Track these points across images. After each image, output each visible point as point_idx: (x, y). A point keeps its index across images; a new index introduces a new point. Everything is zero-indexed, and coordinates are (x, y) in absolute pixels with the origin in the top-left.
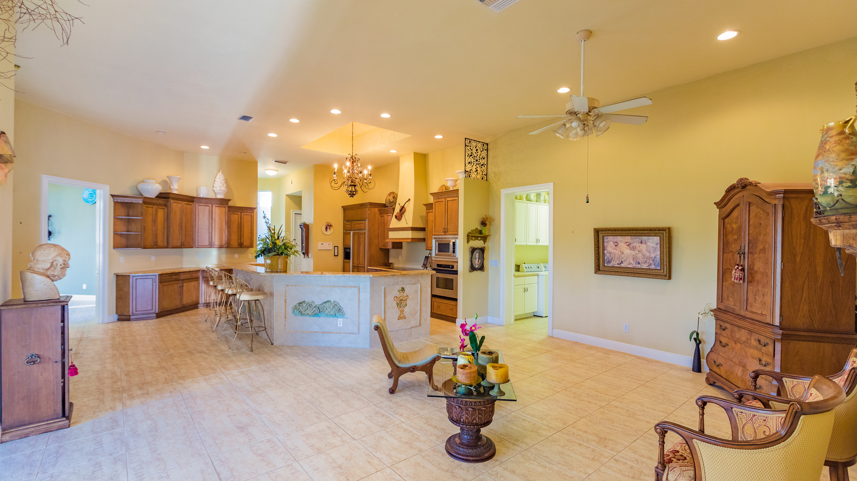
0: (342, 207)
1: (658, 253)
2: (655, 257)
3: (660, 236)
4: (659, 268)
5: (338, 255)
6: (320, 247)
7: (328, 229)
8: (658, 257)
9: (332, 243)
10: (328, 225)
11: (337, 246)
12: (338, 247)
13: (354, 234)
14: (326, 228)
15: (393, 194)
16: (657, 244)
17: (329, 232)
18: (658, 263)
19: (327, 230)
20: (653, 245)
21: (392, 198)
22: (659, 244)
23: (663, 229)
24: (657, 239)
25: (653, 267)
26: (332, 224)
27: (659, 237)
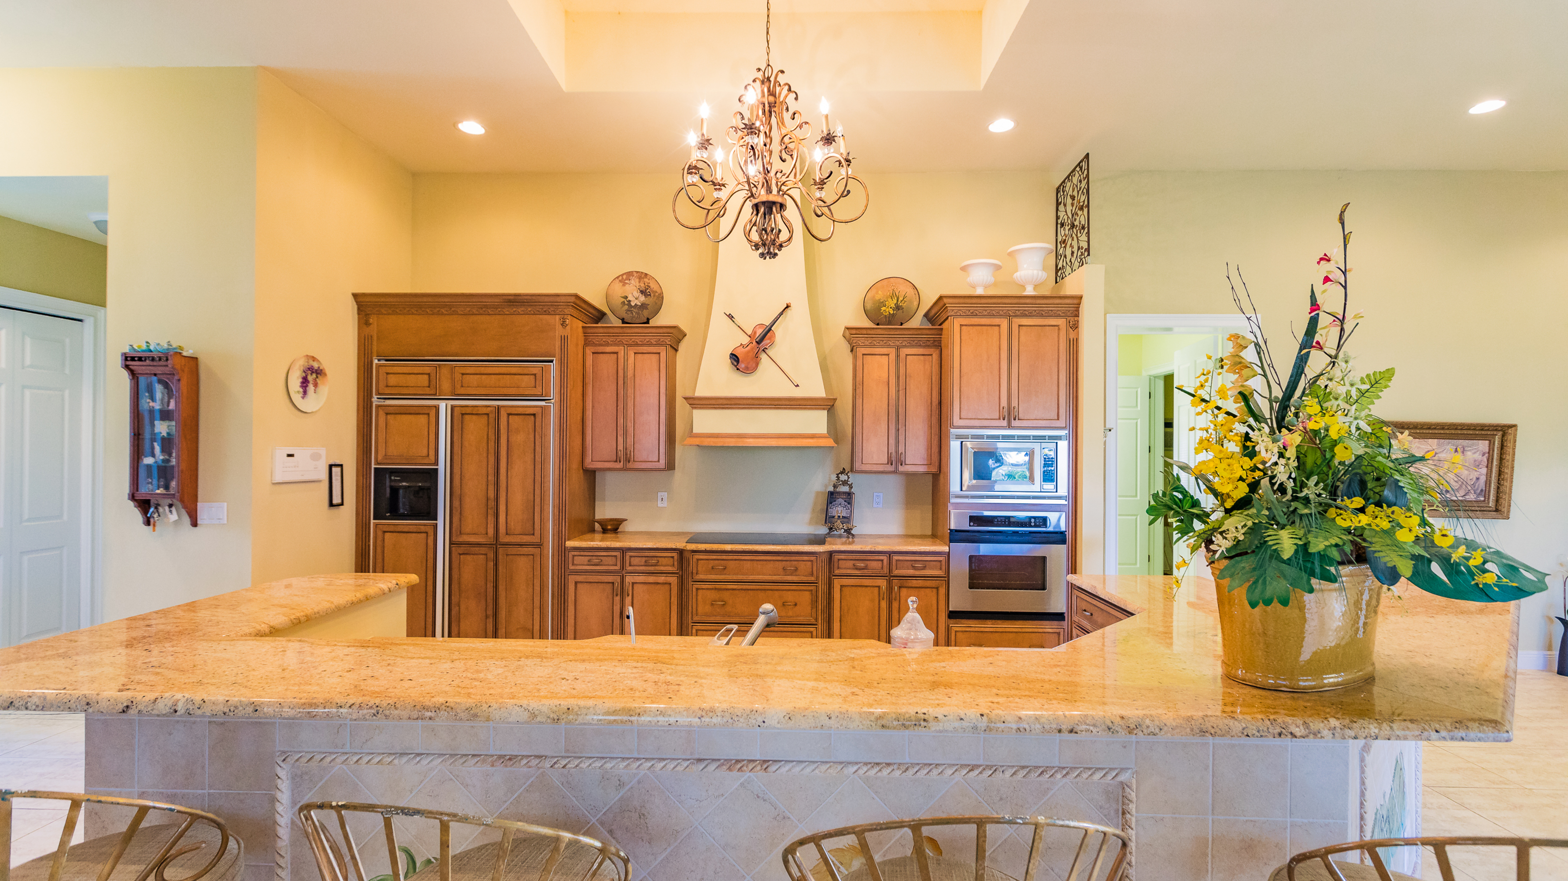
0: (355, 296)
1: (1484, 471)
2: (1478, 479)
3: (1490, 441)
4: (1482, 499)
5: (342, 504)
6: (283, 470)
7: (311, 388)
8: (1483, 479)
9: (323, 452)
10: (311, 370)
11: (338, 462)
12: (341, 466)
13: (458, 418)
14: (305, 383)
15: (640, 278)
16: (1483, 455)
17: (313, 402)
18: (1482, 490)
19: (305, 393)
20: (1478, 456)
21: (637, 294)
22: (1487, 455)
23: (1496, 428)
24: (1483, 445)
25: (1472, 497)
26: (326, 365)
27: (1487, 442)
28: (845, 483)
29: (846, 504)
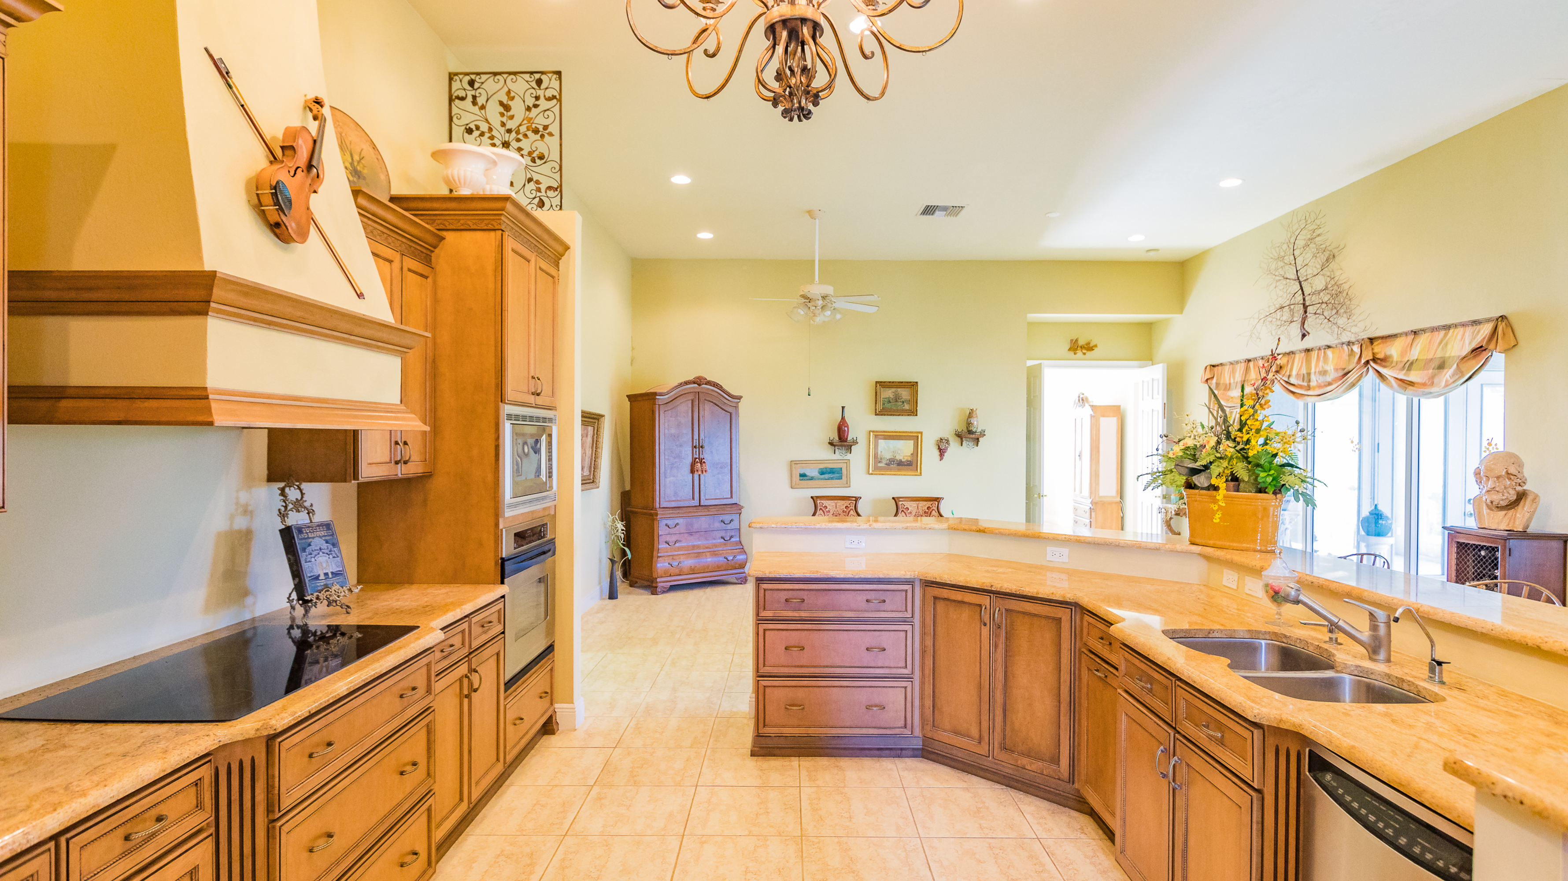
23: (597, 417)
28: (299, 505)
29: (330, 546)
